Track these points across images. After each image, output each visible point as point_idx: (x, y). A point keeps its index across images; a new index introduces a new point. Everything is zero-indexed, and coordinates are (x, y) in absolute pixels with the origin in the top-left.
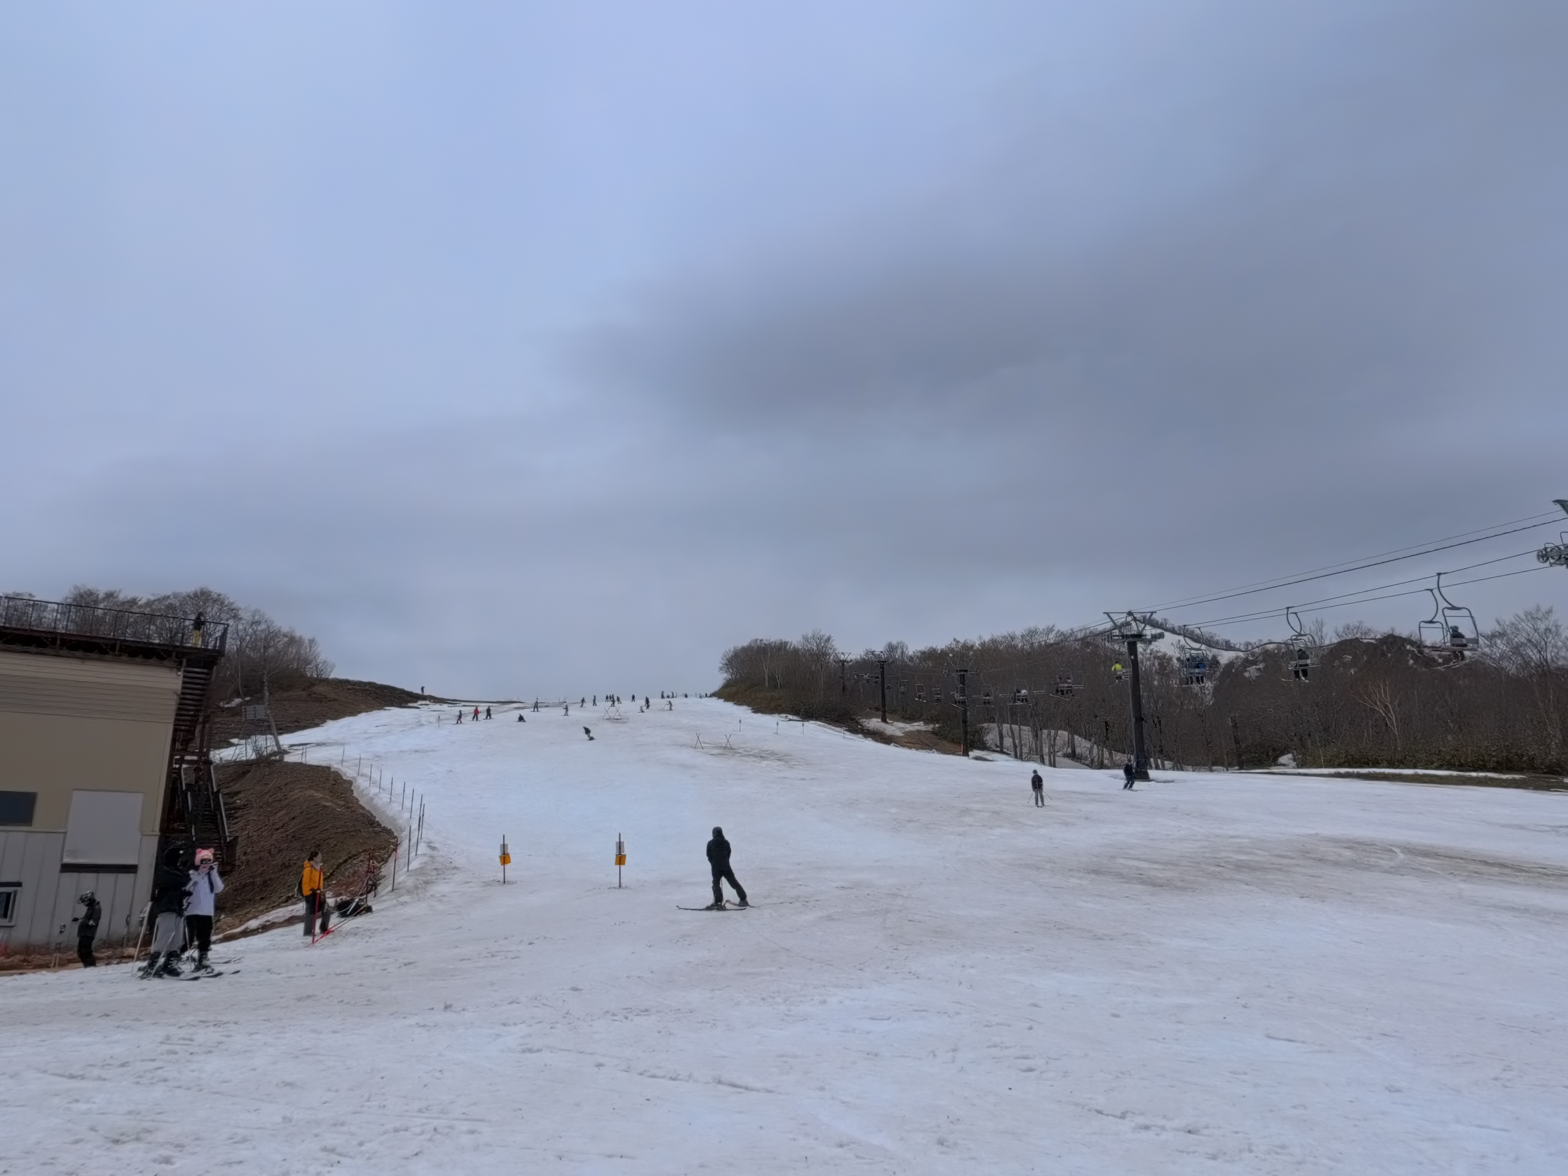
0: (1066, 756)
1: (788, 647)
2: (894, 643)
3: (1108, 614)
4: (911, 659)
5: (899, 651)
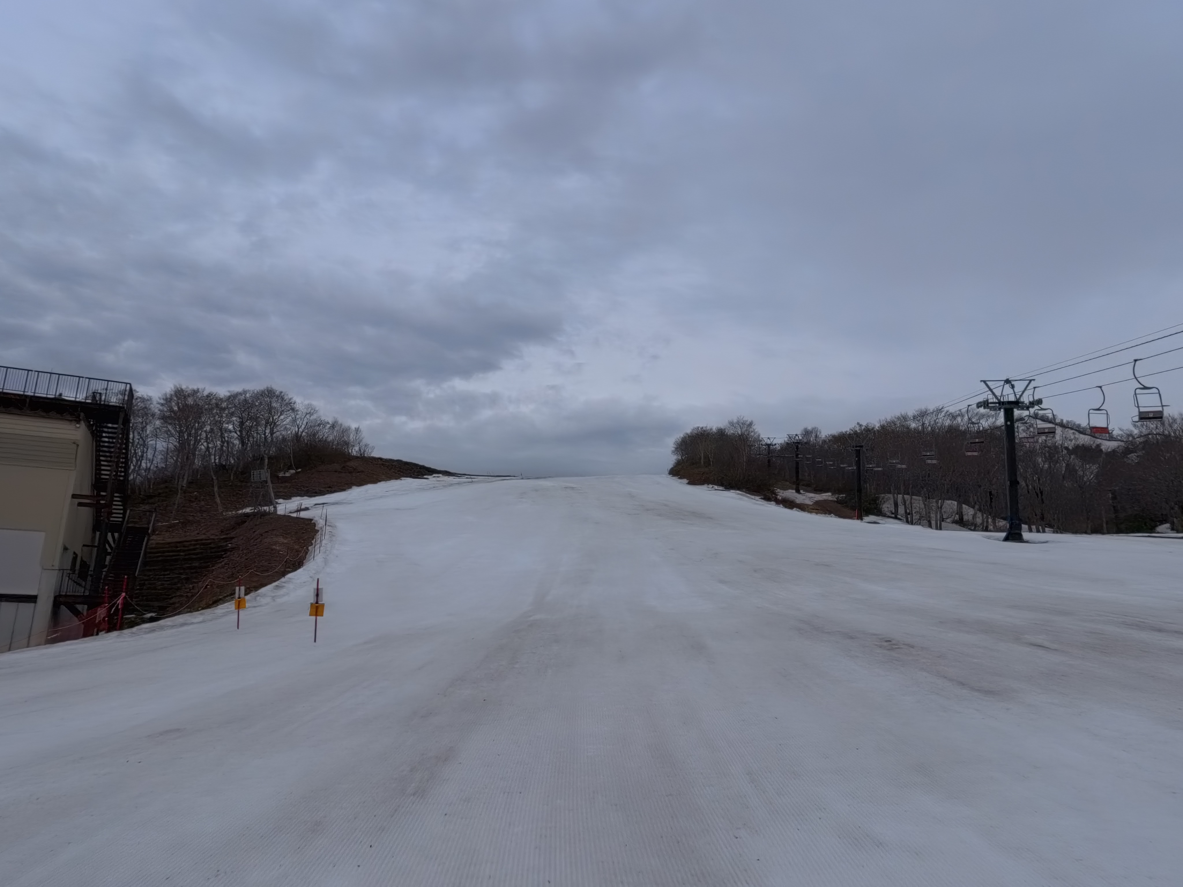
0: (955, 522)
2: (810, 428)
3: (985, 382)
4: (823, 441)
5: (814, 435)
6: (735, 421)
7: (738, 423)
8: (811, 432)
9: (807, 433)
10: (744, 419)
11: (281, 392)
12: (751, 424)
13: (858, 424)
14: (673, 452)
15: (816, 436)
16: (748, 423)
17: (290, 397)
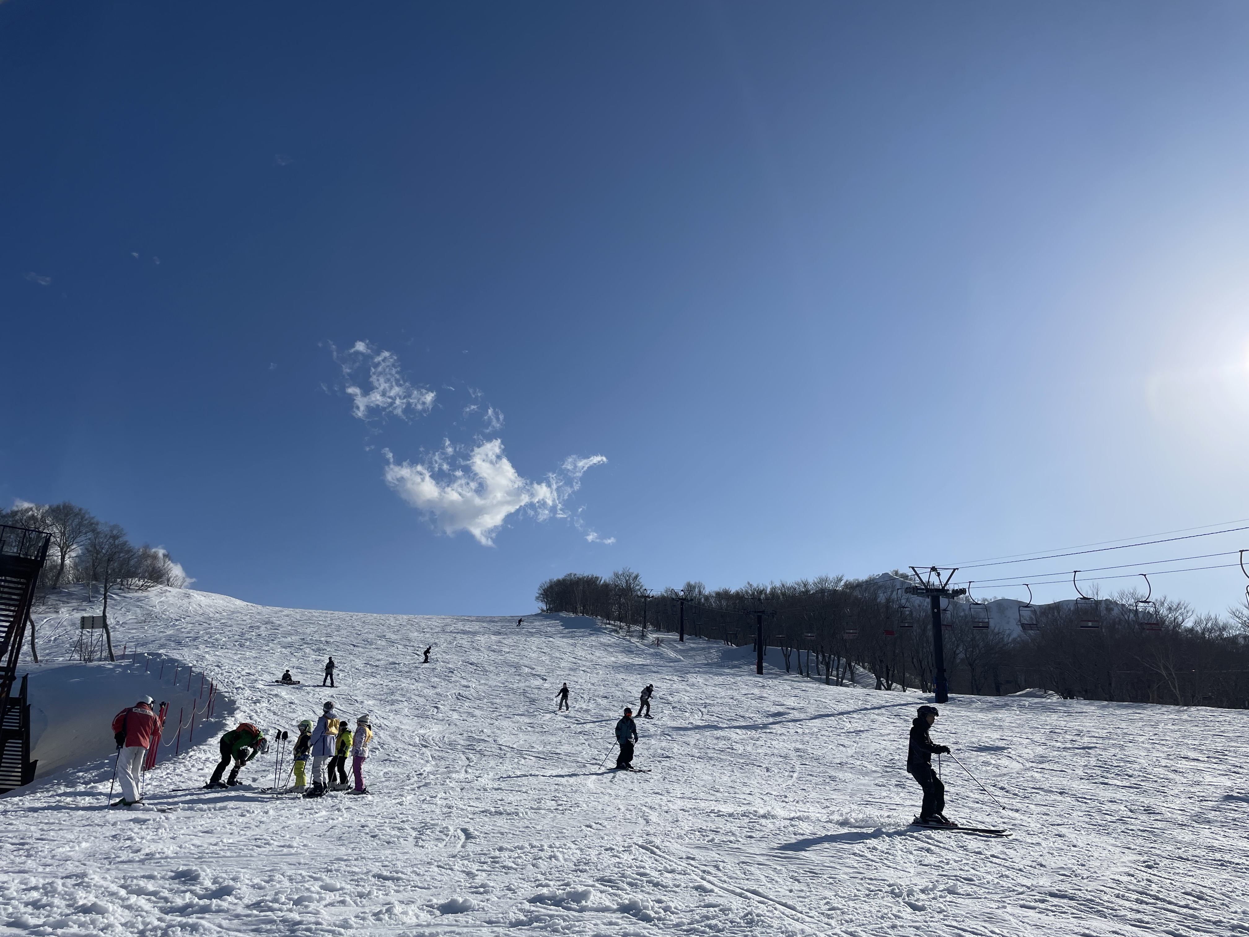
1: (598, 582)
2: (692, 583)
3: (913, 568)
4: (707, 598)
5: (697, 590)
6: (620, 573)
7: (623, 574)
8: (694, 587)
9: (690, 588)
10: (630, 571)
11: (80, 510)
12: (636, 577)
13: (749, 583)
14: (537, 598)
15: (700, 592)
16: (634, 575)
17: (92, 515)
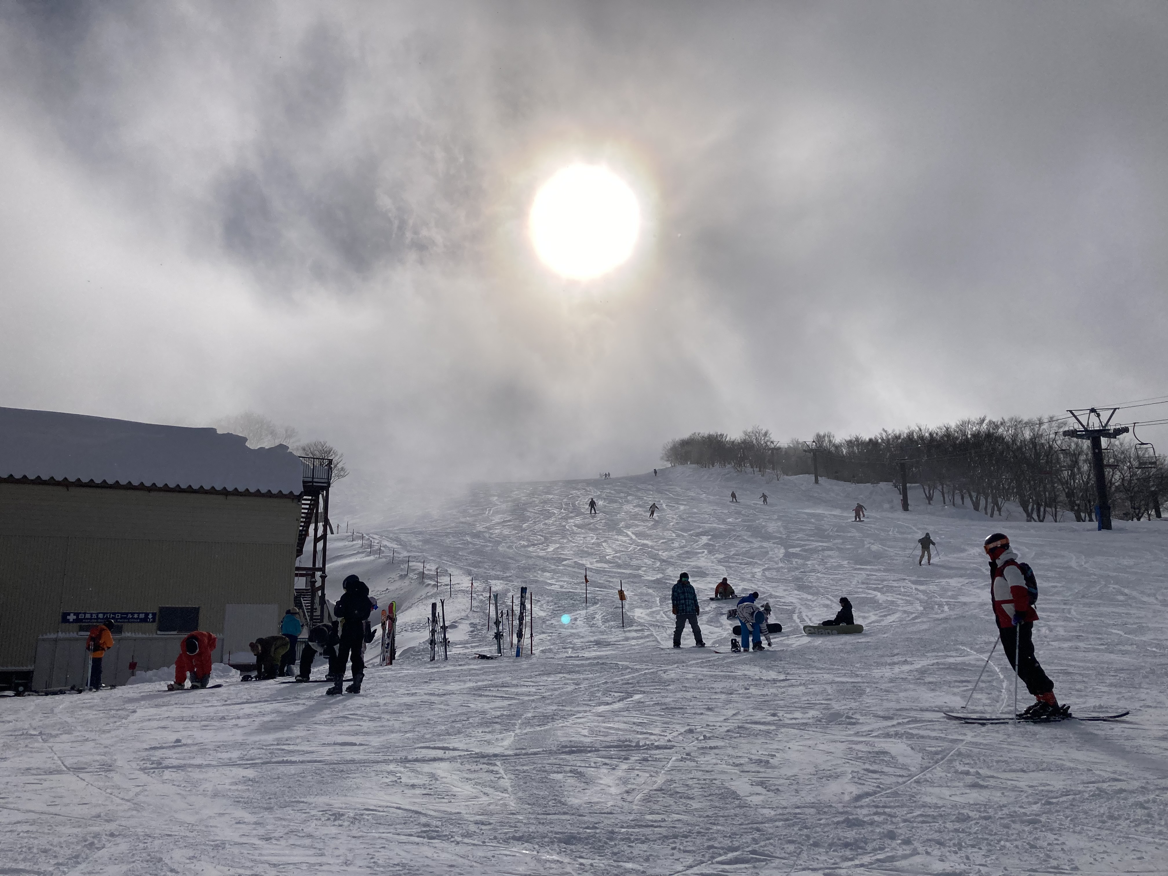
1: (724, 439)
2: (822, 434)
3: (1071, 411)
4: (837, 447)
5: (826, 439)
7: (752, 432)
8: (824, 438)
9: (819, 439)
10: (760, 429)
15: (830, 441)
16: (764, 432)
